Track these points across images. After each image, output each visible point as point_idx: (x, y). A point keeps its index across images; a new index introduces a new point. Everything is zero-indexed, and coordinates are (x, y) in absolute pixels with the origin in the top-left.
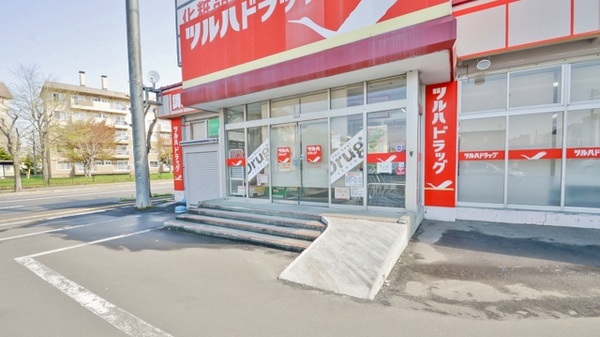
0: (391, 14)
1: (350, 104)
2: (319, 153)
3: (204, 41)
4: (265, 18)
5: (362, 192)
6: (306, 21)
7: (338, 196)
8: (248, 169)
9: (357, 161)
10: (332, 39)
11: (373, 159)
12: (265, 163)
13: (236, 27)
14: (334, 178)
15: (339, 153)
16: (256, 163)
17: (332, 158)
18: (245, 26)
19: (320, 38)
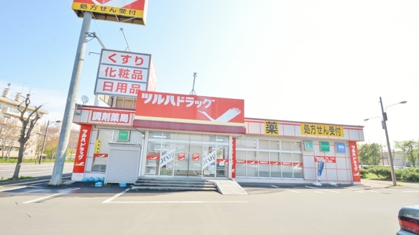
0: (231, 121)
1: (210, 141)
2: (198, 157)
3: (154, 102)
4: (188, 106)
5: (215, 172)
6: (205, 113)
7: (205, 174)
8: (161, 161)
9: (213, 161)
10: (213, 122)
11: (218, 161)
12: (171, 159)
13: (174, 104)
14: (204, 167)
15: (207, 157)
16: (166, 159)
17: (204, 159)
18: (178, 105)
19: (209, 120)
